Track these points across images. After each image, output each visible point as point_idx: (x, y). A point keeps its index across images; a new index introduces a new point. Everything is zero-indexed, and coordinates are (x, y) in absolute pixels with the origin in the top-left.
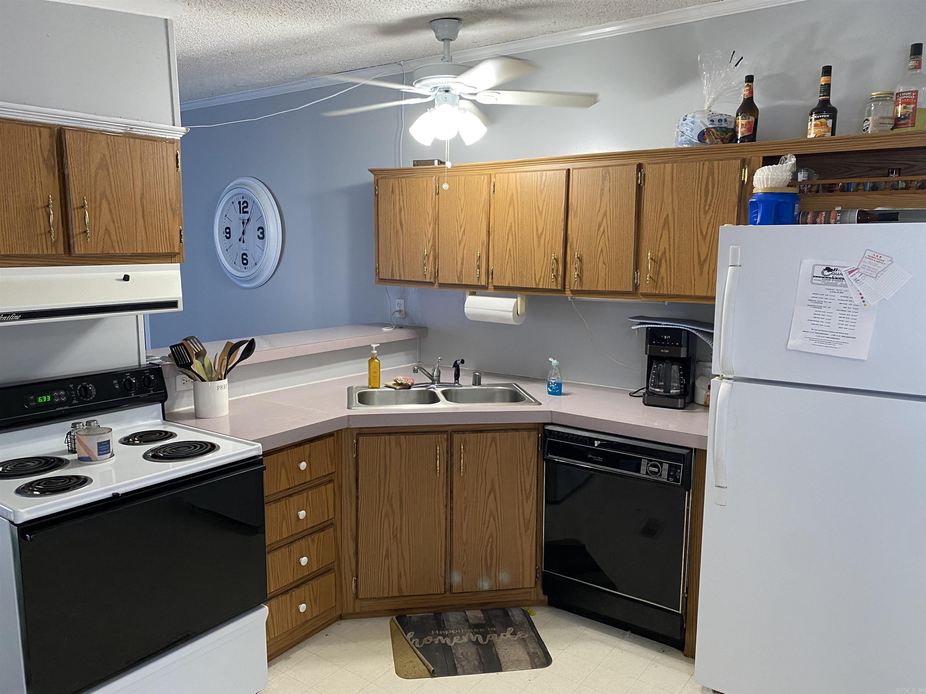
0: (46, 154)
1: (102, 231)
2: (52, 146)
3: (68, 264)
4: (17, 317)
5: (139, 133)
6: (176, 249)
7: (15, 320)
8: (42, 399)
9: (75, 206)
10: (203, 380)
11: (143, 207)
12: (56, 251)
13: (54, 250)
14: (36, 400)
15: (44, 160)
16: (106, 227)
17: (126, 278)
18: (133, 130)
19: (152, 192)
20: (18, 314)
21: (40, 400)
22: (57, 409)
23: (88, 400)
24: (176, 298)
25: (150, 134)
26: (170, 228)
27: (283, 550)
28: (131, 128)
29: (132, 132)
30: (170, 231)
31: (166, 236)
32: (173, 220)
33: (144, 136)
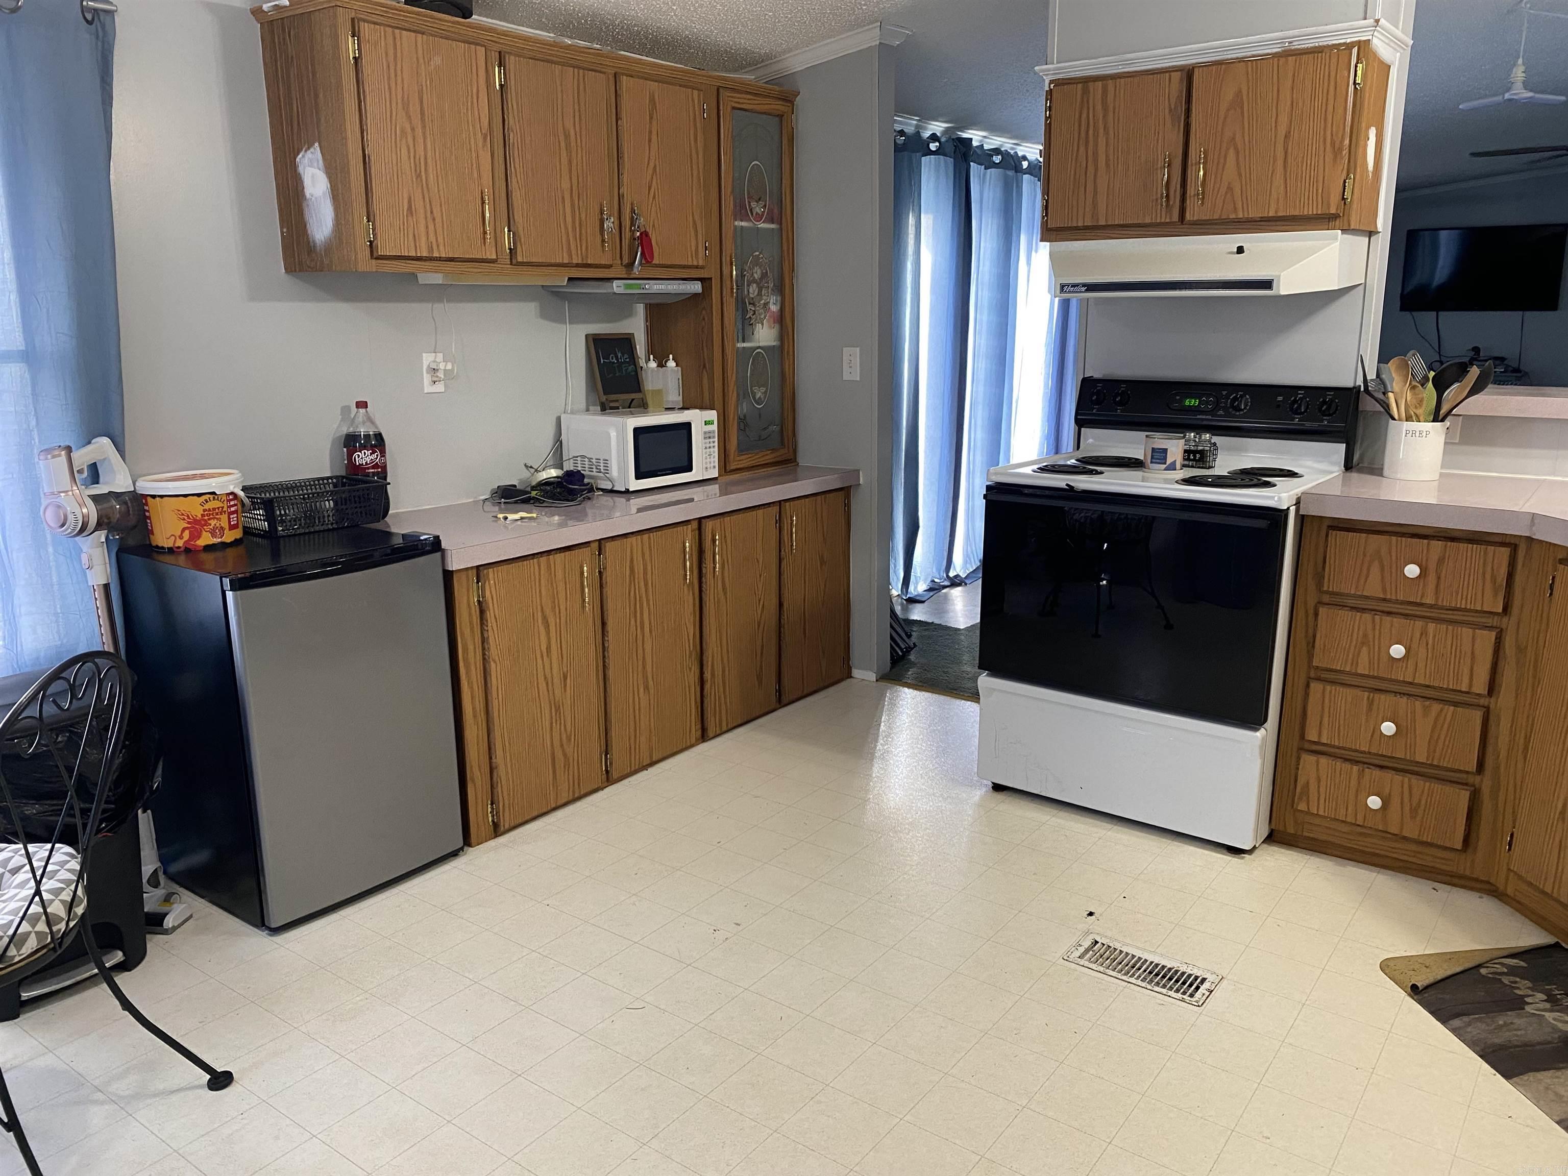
0: (1173, 101)
1: (1223, 190)
2: (1181, 92)
3: (1180, 234)
4: (1083, 289)
5: (1303, 46)
6: (1331, 209)
7: (1081, 292)
8: (1190, 402)
9: (1194, 162)
10: (1394, 419)
11: (1286, 153)
12: (1171, 218)
13: (1168, 217)
14: (1181, 401)
15: (1170, 110)
16: (1229, 183)
17: (1240, 250)
18: (1294, 44)
19: (1303, 128)
20: (1084, 285)
21: (1187, 403)
22: (1198, 417)
23: (1238, 413)
24: (1271, 276)
25: (1321, 44)
26: (1326, 178)
27: (1358, 692)
28: (1290, 43)
29: (1293, 47)
30: (1326, 182)
31: (1317, 190)
32: (1334, 166)
33: (1312, 48)
